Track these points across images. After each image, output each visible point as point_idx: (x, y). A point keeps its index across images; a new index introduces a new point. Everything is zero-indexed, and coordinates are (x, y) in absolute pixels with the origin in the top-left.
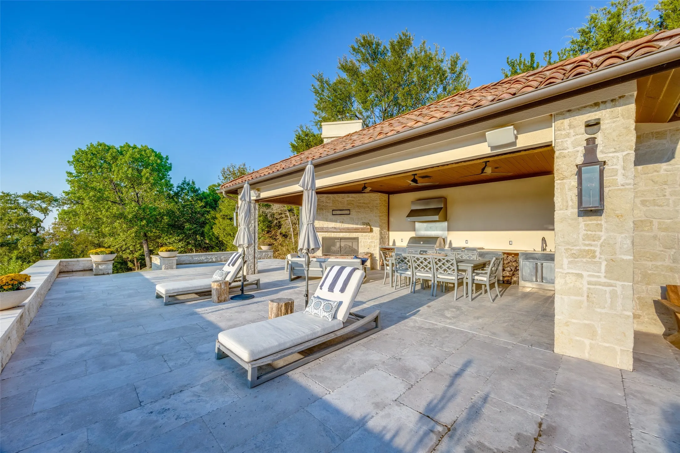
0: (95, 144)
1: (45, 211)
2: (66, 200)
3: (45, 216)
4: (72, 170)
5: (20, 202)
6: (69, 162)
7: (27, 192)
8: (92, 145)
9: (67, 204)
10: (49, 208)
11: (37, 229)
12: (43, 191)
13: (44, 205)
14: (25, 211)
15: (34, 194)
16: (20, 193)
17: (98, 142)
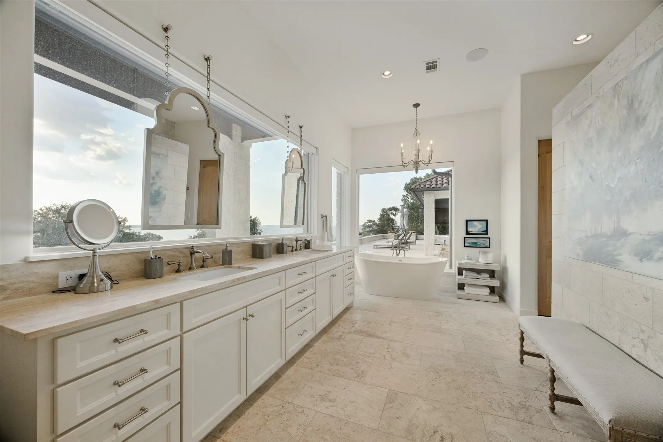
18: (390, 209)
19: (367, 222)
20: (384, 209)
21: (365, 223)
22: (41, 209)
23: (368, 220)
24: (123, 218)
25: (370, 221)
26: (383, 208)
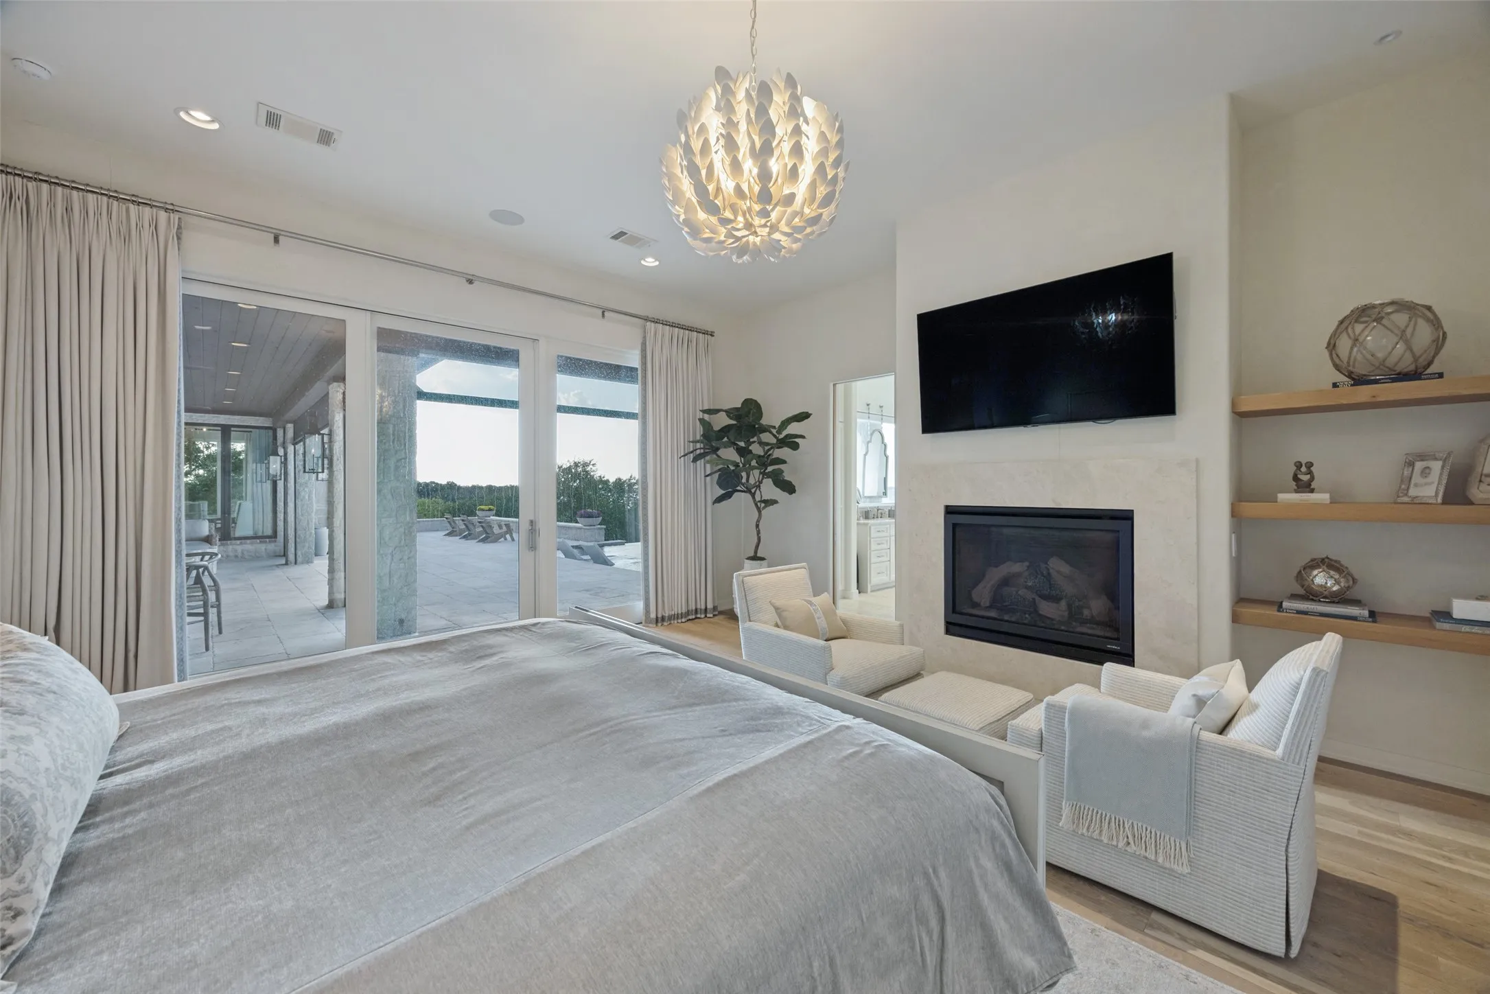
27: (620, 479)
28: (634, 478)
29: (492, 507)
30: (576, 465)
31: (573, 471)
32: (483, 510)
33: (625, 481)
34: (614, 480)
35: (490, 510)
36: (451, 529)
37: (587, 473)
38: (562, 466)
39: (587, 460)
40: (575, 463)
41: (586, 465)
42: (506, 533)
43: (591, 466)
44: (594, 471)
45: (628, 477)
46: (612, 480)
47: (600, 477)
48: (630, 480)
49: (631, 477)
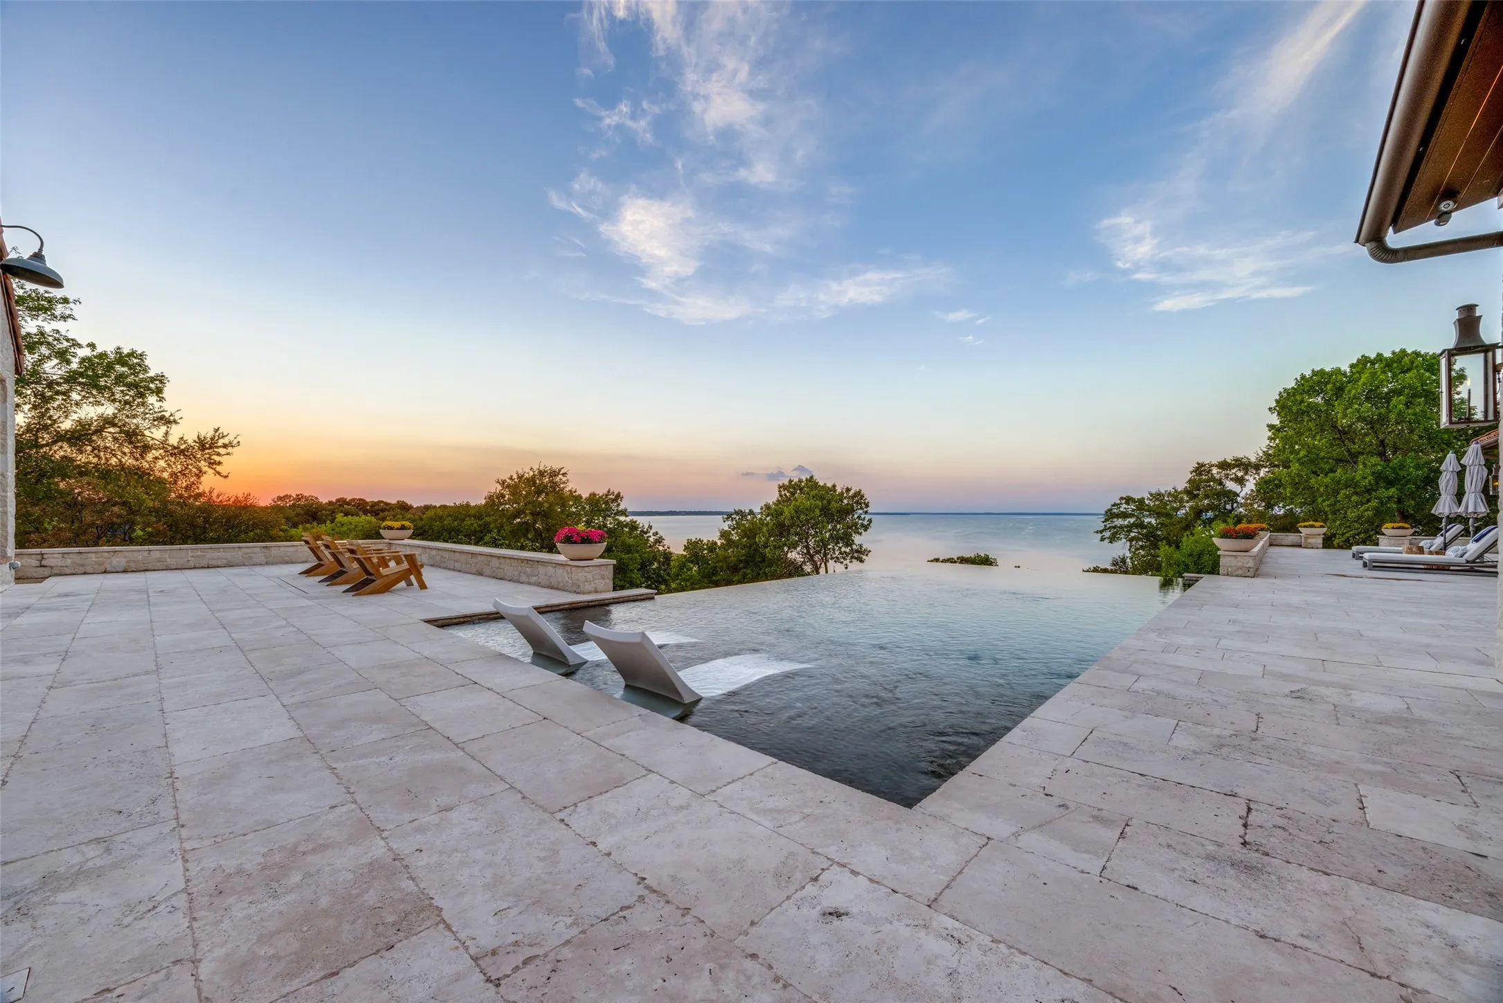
0: (1308, 373)
1: (1241, 481)
2: (1263, 461)
3: (1242, 488)
4: (1276, 421)
5: (1213, 472)
6: (1270, 409)
7: (1221, 459)
8: (1303, 377)
9: (1265, 467)
10: (1247, 477)
11: (1232, 506)
12: (1240, 456)
13: (1240, 474)
14: (1221, 483)
15: (1229, 461)
16: (1215, 462)
17: (1313, 370)
18: (1224, 465)
19: (1119, 502)
20: (1201, 465)
21: (1113, 506)
22: (511, 478)
23: (1122, 498)
24: (615, 494)
25: (1128, 500)
26: (1198, 463)
27: (594, 495)
28: (613, 493)
29: (407, 523)
30: (542, 473)
31: (538, 481)
32: (391, 528)
33: (601, 497)
34: (588, 495)
35: (403, 528)
36: (313, 562)
37: (555, 485)
38: (522, 476)
39: (556, 467)
40: (540, 471)
41: (554, 474)
42: (409, 572)
43: (560, 476)
44: (564, 483)
45: (605, 492)
46: (585, 495)
47: (571, 491)
48: (607, 495)
49: (609, 491)
